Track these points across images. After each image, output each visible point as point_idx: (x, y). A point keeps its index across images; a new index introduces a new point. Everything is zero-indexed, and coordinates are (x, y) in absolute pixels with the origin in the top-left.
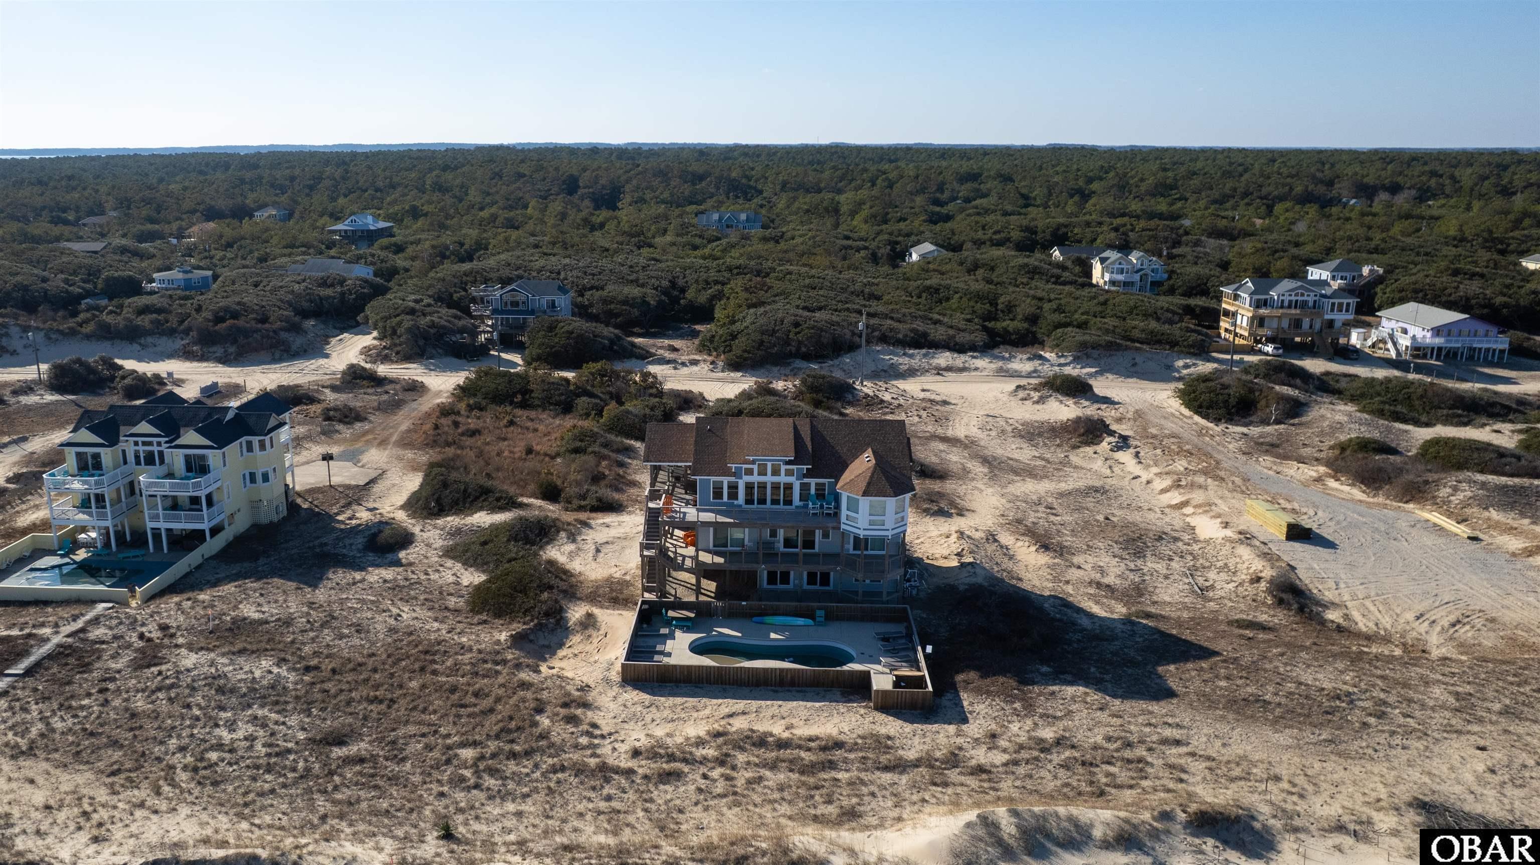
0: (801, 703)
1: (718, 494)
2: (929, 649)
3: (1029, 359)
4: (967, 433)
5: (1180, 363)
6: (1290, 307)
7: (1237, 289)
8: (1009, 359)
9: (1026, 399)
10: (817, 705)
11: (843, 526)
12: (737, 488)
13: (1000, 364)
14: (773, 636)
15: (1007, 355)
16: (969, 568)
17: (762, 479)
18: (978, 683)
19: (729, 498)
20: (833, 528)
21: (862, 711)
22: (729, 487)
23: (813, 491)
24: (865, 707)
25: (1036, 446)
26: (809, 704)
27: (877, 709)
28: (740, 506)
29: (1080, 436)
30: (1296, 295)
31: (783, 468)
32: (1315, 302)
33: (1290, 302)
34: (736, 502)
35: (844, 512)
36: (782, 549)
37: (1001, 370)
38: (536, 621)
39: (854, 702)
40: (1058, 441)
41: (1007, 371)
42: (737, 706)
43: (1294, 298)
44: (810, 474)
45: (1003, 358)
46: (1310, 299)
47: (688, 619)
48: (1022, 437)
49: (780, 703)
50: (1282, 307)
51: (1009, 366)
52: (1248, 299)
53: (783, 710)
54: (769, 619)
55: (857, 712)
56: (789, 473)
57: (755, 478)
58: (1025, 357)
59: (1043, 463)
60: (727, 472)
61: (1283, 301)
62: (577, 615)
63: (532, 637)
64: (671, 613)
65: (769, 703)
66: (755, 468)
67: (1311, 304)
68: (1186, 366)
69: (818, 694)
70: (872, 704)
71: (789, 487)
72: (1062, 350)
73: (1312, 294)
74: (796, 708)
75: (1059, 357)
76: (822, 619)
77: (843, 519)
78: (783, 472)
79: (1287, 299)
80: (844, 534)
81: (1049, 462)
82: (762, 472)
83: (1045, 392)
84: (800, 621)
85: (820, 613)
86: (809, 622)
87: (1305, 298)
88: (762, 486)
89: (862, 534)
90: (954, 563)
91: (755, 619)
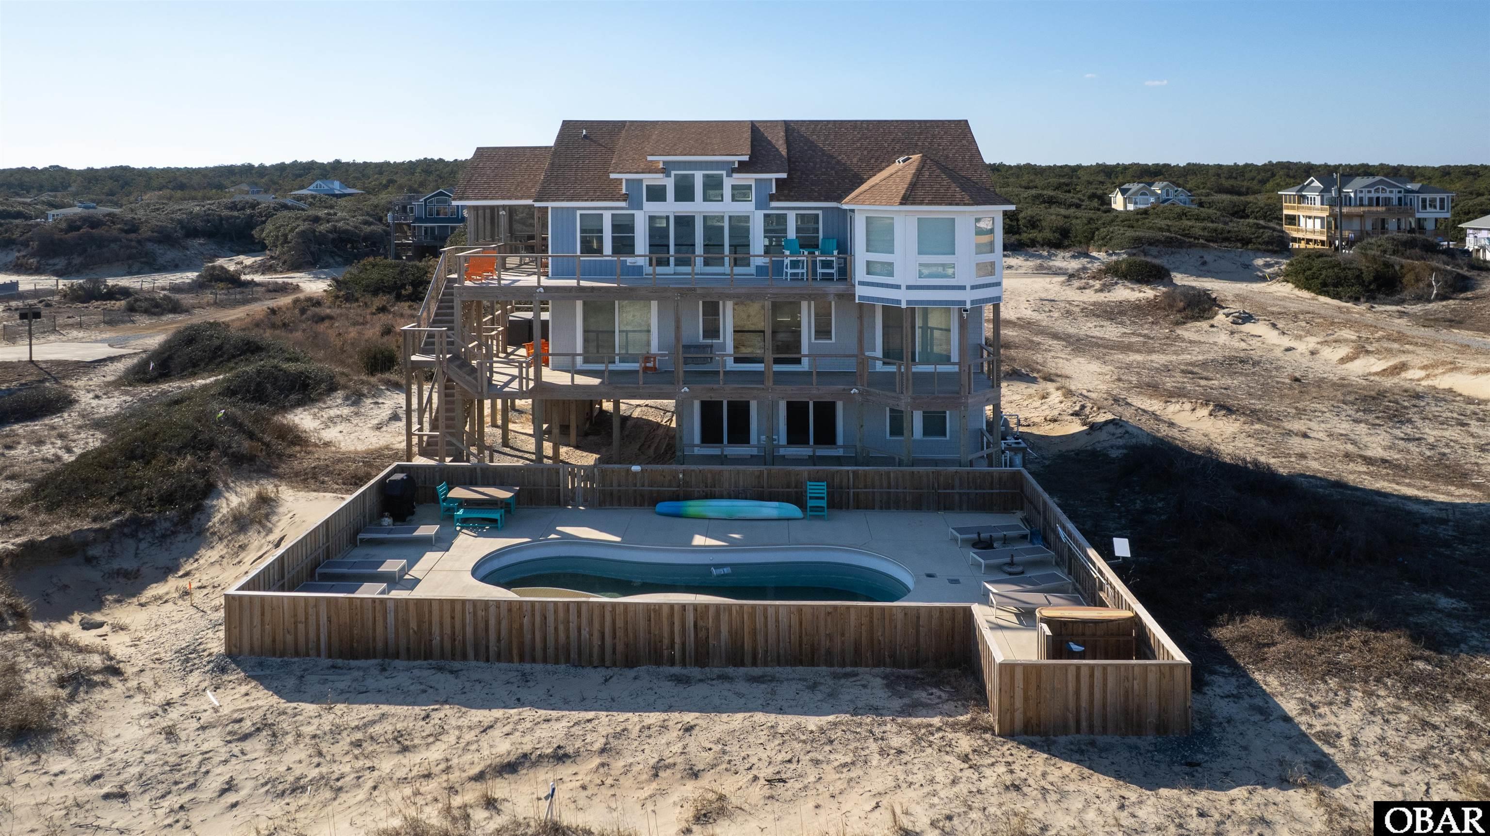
0: (760, 717)
1: (591, 246)
2: (1122, 547)
3: (1073, 257)
4: (1019, 315)
5: (1260, 262)
6: (1370, 205)
7: (1301, 190)
8: (1049, 257)
9: (1084, 288)
10: (812, 722)
11: (860, 291)
12: (631, 229)
13: (1039, 261)
14: (699, 540)
15: (1045, 253)
16: (1111, 428)
17: (684, 208)
18: (1287, 644)
19: (616, 251)
20: (840, 296)
21: (965, 743)
22: (616, 228)
23: (792, 234)
24: (972, 728)
25: (1122, 323)
26: (786, 722)
27: (1009, 733)
28: (638, 270)
29: (1179, 311)
30: (1377, 191)
31: (728, 183)
32: (1400, 199)
33: (1370, 199)
34: (630, 260)
35: (861, 255)
36: (731, 365)
37: (1041, 267)
38: (128, 513)
39: (929, 709)
40: (1151, 319)
41: (1050, 268)
42: (543, 732)
43: (1374, 195)
44: (785, 190)
45: (1041, 257)
46: (1394, 196)
47: (493, 503)
48: (1098, 316)
49: (689, 717)
50: (1361, 205)
51: (1051, 263)
52: (1318, 199)
53: (693, 743)
54: (694, 507)
55: (947, 748)
56: (740, 193)
57: (670, 207)
58: (1067, 255)
59: (1141, 339)
60: (609, 192)
61: (1361, 199)
62: (235, 500)
63: (94, 551)
64: (458, 493)
65: (653, 718)
66: (669, 183)
67: (1395, 202)
68: (1268, 265)
69: (813, 687)
70: (991, 718)
71: (740, 228)
72: (1112, 247)
73: (1395, 190)
74: (739, 737)
75: (1111, 255)
76: (823, 503)
77: (860, 273)
78: (727, 191)
79: (1366, 196)
80: (865, 309)
81: (1149, 338)
82: (684, 192)
83: (1108, 279)
84: (769, 509)
85: (817, 490)
86: (792, 510)
87: (1388, 195)
88: (685, 223)
89: (903, 297)
90: (1075, 427)
91: (662, 507)
